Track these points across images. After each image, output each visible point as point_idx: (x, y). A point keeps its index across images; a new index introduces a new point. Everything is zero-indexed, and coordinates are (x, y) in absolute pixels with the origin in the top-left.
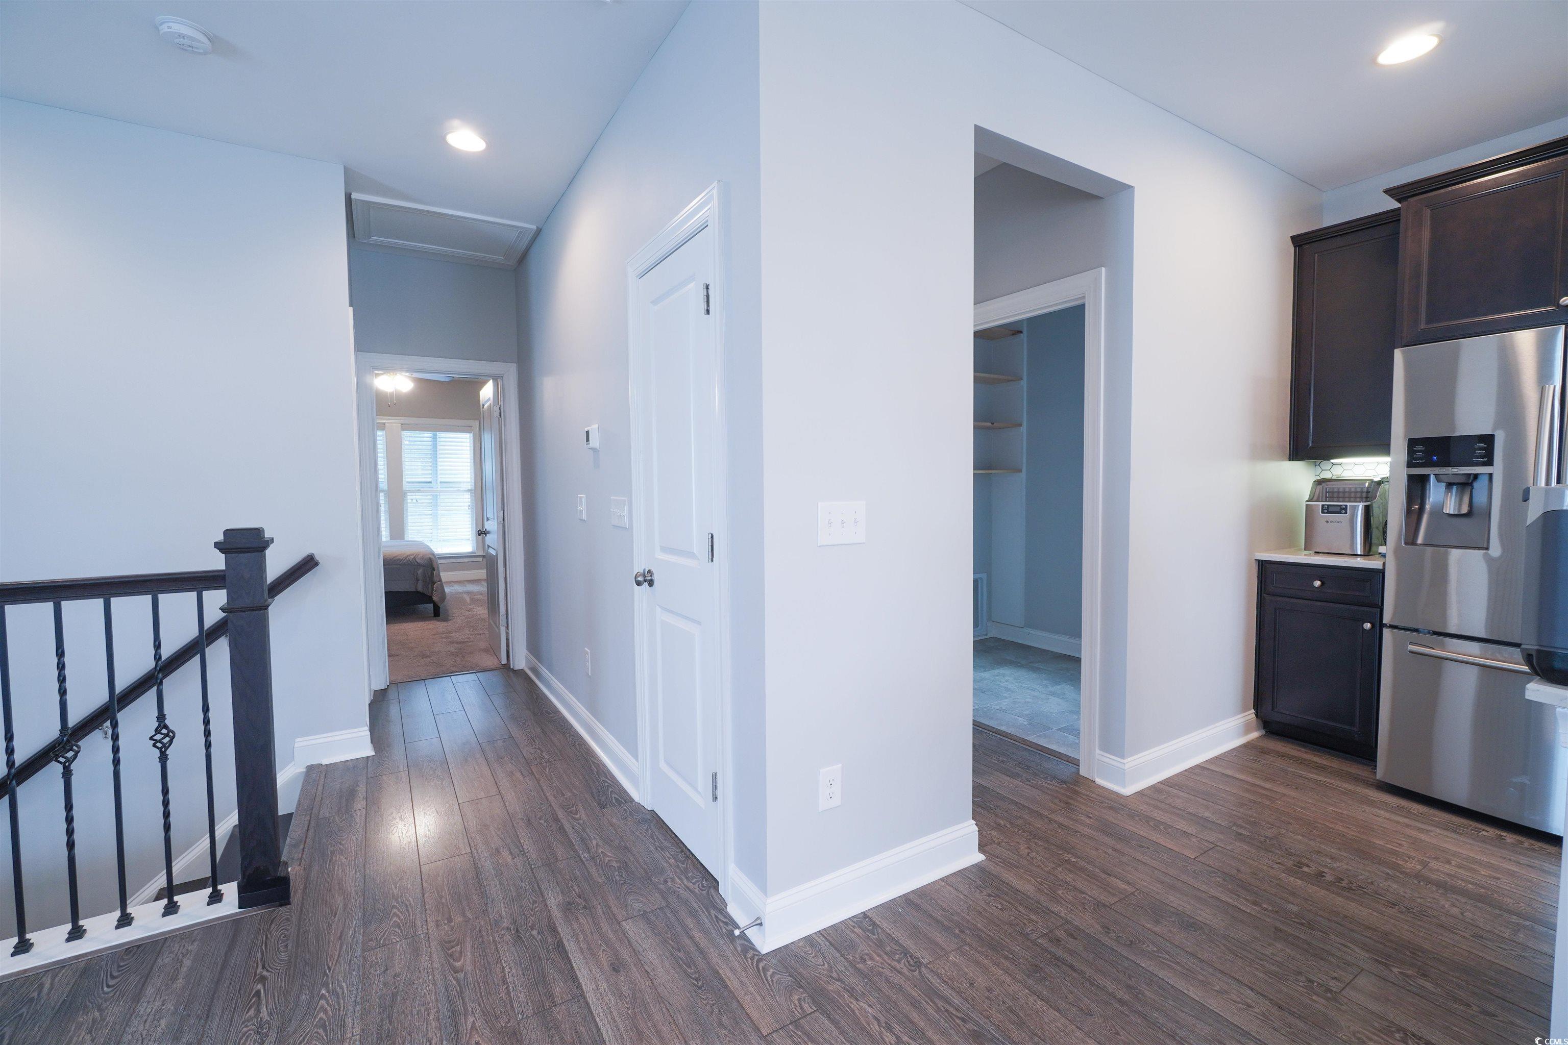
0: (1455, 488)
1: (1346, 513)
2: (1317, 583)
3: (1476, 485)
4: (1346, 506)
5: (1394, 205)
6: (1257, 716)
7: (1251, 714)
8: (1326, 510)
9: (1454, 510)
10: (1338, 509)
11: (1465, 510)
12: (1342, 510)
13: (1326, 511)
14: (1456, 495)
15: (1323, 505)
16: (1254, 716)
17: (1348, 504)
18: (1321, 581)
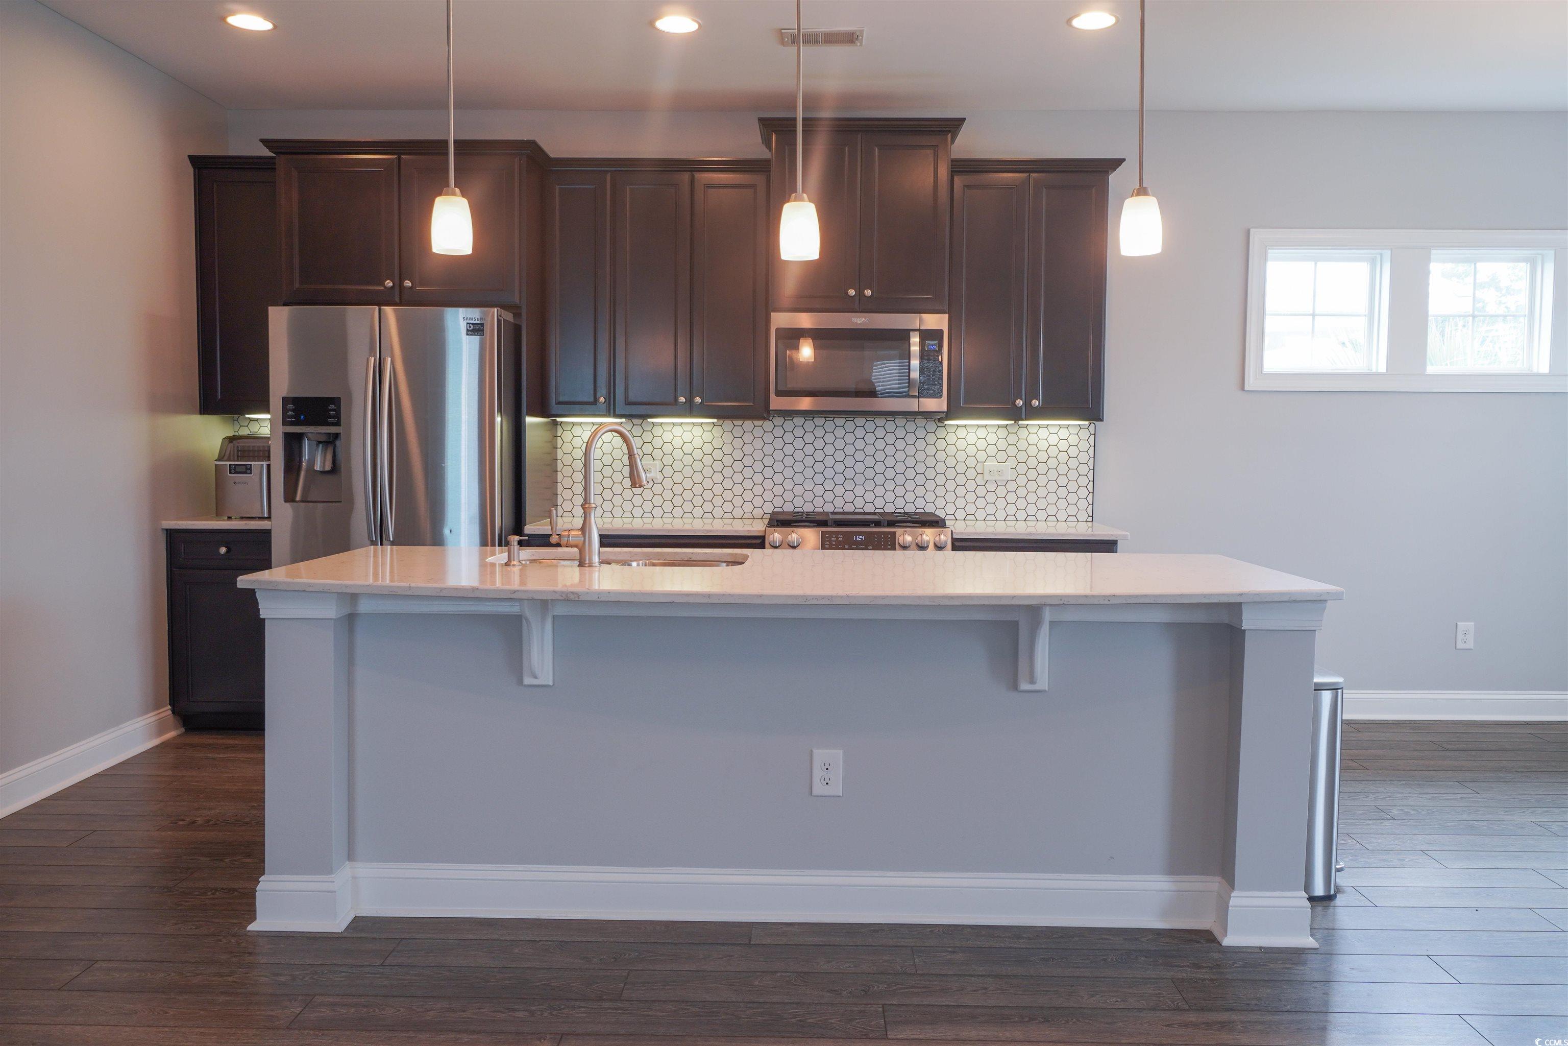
0: (321, 445)
1: (251, 473)
2: (223, 550)
3: (338, 443)
4: (251, 465)
5: (266, 152)
6: (173, 712)
7: (167, 710)
8: (234, 469)
9: (320, 468)
10: (244, 469)
11: (328, 467)
12: (248, 470)
13: (233, 471)
14: (322, 452)
15: (230, 465)
16: (170, 712)
17: (252, 463)
18: (226, 547)
